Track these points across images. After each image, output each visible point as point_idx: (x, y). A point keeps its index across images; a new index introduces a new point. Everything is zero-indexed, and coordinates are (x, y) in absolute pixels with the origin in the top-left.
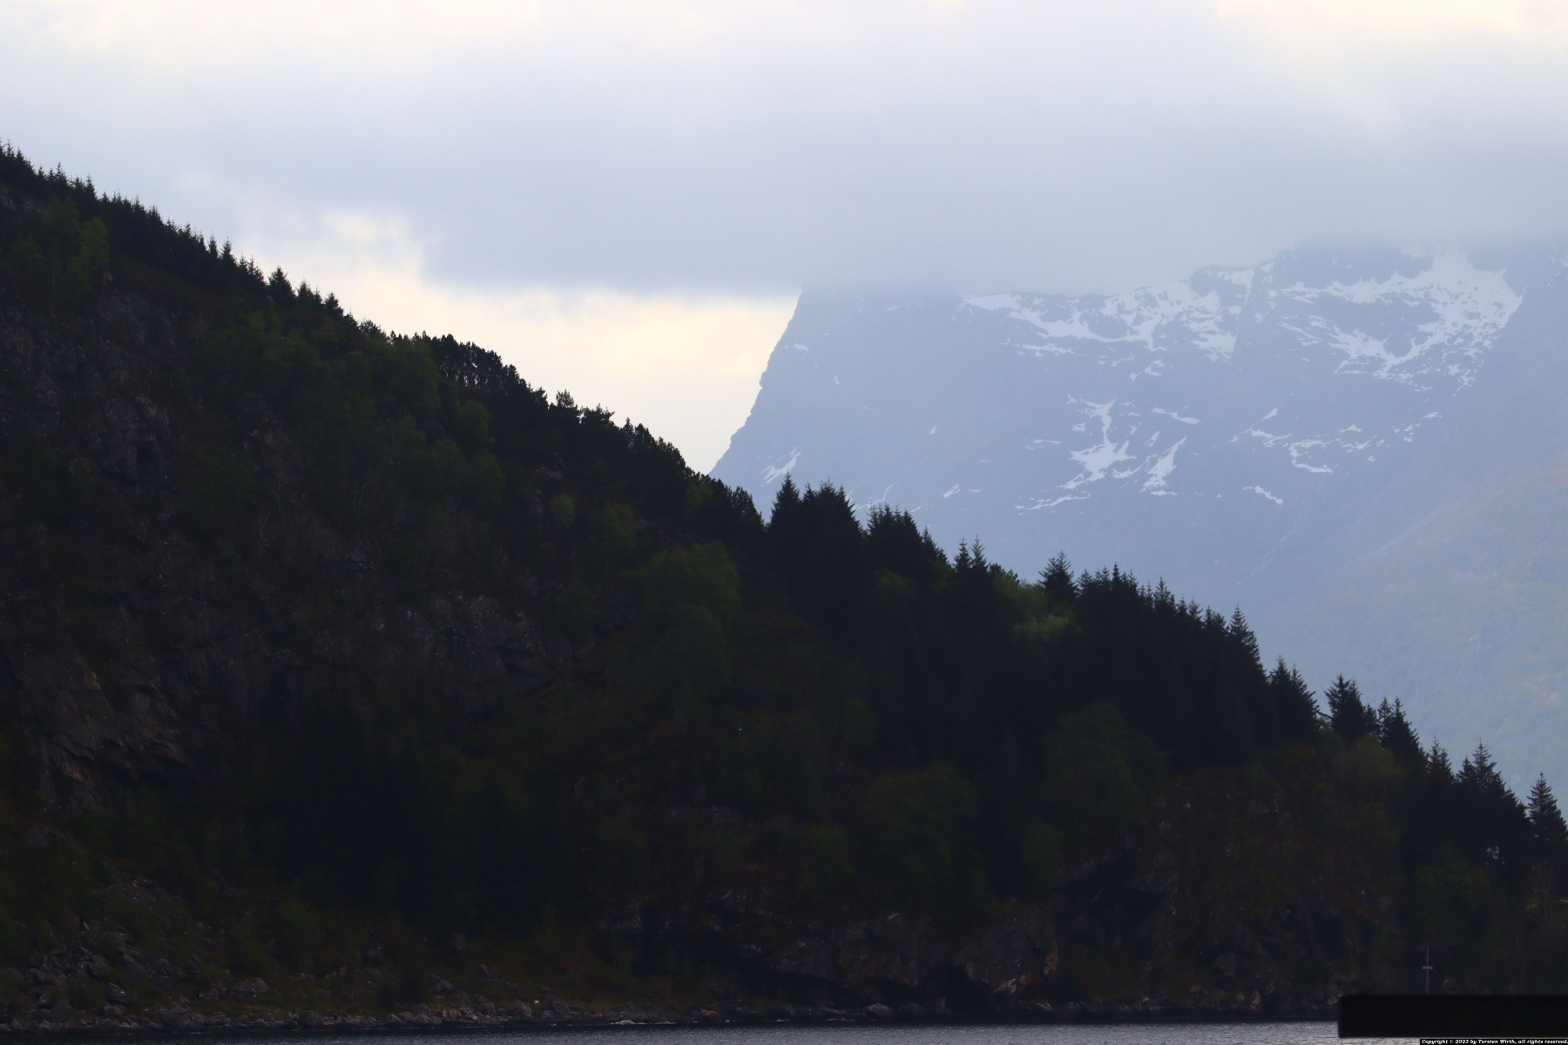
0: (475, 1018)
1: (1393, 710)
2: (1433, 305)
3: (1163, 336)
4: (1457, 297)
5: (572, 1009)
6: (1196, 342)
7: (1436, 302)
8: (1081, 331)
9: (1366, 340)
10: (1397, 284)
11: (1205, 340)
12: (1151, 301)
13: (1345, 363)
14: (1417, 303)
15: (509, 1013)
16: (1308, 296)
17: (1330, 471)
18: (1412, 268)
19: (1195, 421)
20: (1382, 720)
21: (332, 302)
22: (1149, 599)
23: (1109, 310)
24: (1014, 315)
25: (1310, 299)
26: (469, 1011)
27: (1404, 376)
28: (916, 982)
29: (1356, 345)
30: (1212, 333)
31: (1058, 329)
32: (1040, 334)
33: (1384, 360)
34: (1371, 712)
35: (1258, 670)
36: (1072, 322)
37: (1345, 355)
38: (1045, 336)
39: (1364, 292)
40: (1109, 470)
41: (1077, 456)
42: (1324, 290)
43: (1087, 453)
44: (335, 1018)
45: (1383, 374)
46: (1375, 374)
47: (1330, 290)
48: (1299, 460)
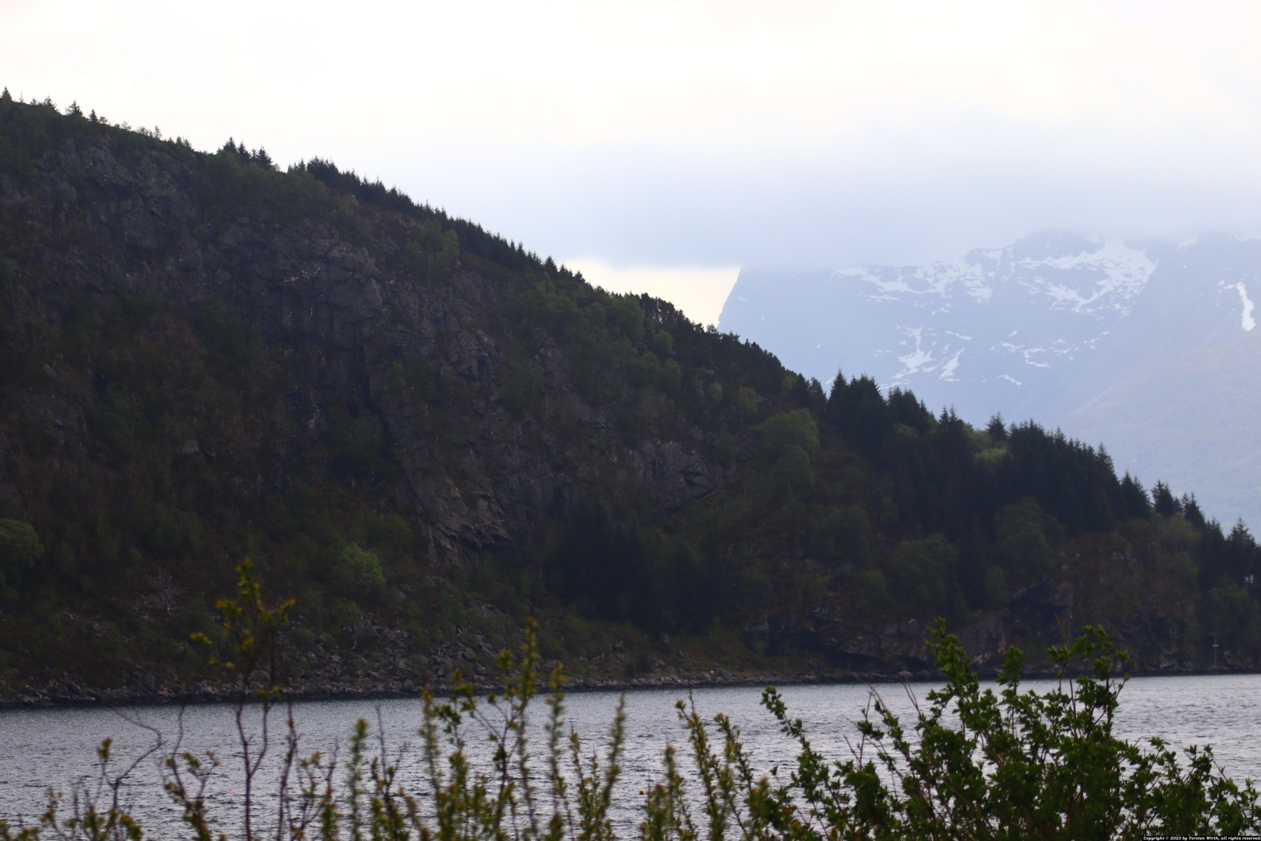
0: (680, 681)
1: (1190, 499)
2: (1105, 270)
3: (950, 290)
4: (1118, 265)
5: (733, 676)
6: (969, 293)
7: (1107, 268)
8: (903, 287)
9: (1067, 290)
10: (1085, 258)
11: (974, 291)
12: (942, 270)
13: (1055, 303)
14: (1096, 269)
15: (698, 678)
16: (1034, 265)
17: (1047, 366)
18: (1092, 248)
19: (969, 338)
20: (1184, 505)
21: (579, 275)
22: (1052, 438)
23: (919, 275)
24: (864, 279)
25: (1035, 267)
26: (676, 677)
27: (1089, 311)
28: (926, 658)
29: (1061, 293)
30: (979, 287)
31: (890, 286)
32: (879, 289)
33: (1078, 302)
34: (1177, 501)
35: (1114, 478)
36: (898, 282)
37: (1054, 299)
38: (882, 291)
39: (1065, 263)
40: (920, 367)
41: (902, 359)
42: (1043, 262)
43: (907, 358)
44: (602, 682)
45: (1077, 310)
46: (1073, 310)
47: (1045, 262)
48: (1030, 360)
